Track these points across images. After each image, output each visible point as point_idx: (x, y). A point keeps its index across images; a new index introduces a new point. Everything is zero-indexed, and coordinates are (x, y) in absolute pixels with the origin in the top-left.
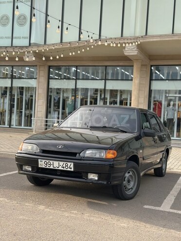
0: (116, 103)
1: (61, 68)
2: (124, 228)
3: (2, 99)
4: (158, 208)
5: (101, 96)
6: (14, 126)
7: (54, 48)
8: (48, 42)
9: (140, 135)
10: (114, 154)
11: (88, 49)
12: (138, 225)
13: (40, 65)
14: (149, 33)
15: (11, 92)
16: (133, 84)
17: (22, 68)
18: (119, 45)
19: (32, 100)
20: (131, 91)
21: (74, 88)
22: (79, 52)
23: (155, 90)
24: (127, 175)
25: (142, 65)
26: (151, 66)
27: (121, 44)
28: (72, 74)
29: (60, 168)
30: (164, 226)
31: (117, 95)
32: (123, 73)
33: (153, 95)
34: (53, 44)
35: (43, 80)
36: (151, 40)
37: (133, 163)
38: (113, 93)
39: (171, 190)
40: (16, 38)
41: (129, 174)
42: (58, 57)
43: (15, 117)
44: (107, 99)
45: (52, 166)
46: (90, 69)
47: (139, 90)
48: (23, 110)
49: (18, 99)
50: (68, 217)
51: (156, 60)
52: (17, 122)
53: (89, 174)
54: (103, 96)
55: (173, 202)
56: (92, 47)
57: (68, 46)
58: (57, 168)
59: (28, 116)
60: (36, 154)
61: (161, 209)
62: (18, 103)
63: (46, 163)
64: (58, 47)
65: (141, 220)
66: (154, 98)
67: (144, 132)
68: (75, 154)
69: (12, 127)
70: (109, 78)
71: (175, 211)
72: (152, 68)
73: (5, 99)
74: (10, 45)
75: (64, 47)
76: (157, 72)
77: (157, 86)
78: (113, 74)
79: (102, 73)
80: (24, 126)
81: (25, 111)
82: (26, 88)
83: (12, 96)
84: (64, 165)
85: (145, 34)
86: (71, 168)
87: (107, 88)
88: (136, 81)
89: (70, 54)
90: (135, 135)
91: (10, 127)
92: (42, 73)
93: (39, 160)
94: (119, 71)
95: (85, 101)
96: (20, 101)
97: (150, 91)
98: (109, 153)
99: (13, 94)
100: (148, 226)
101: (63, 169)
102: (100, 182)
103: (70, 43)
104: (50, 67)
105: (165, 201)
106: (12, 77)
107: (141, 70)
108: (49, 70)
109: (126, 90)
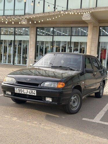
0: (78, 50)
1: (44, 29)
2: (64, 134)
3: (9, 48)
4: (92, 120)
5: (68, 46)
6: (16, 64)
7: (38, 16)
8: (35, 13)
9: (83, 72)
10: (63, 85)
11: (59, 16)
12: (75, 132)
13: (31, 27)
14: (98, 6)
15: (14, 43)
16: (88, 38)
17: (21, 29)
18: (80, 13)
19: (27, 48)
20: (87, 43)
21: (52, 41)
22: (53, 18)
23: (102, 42)
24: (73, 98)
25: (94, 26)
26: (100, 27)
27: (81, 13)
28: (51, 32)
29: (28, 94)
30: (92, 134)
31: (78, 45)
32: (82, 32)
33: (100, 45)
34: (38, 14)
35: (33, 36)
36: (100, 10)
37: (77, 91)
38: (76, 44)
39: (104, 107)
40: (17, 10)
41: (74, 98)
42: (39, 22)
43: (16, 58)
44: (72, 48)
45: (23, 92)
46: (62, 29)
47: (92, 42)
48: (22, 55)
49: (18, 48)
50: (30, 126)
51: (103, 23)
52: (18, 62)
53: (46, 98)
54: (69, 46)
55: (103, 116)
56: (62, 15)
57: (48, 15)
58: (26, 93)
59: (24, 58)
60: (14, 84)
61: (94, 121)
62: (18, 50)
63: (19, 90)
64: (41, 15)
65: (78, 129)
66: (101, 47)
67: (86, 70)
68: (37, 85)
69: (15, 64)
70: (74, 35)
71: (103, 123)
72: (101, 28)
73: (11, 48)
74: (13, 15)
75: (45, 15)
76: (104, 30)
77: (103, 39)
78: (76, 32)
79: (69, 31)
80: (22, 64)
81: (23, 55)
82: (23, 41)
83: (15, 46)
84: (31, 92)
85: (95, 7)
86: (35, 94)
87: (72, 41)
88: (90, 36)
89: (48, 20)
90: (80, 72)
91: (13, 65)
92: (32, 32)
93: (15, 88)
94: (80, 31)
95: (59, 49)
96: (20, 49)
97: (99, 43)
98: (59, 84)
99: (15, 44)
100: (82, 133)
101: (29, 94)
102: (53, 103)
103: (49, 13)
104: (37, 28)
105: (98, 115)
106: (15, 34)
107: (93, 30)
108: (37, 30)
109: (84, 42)
